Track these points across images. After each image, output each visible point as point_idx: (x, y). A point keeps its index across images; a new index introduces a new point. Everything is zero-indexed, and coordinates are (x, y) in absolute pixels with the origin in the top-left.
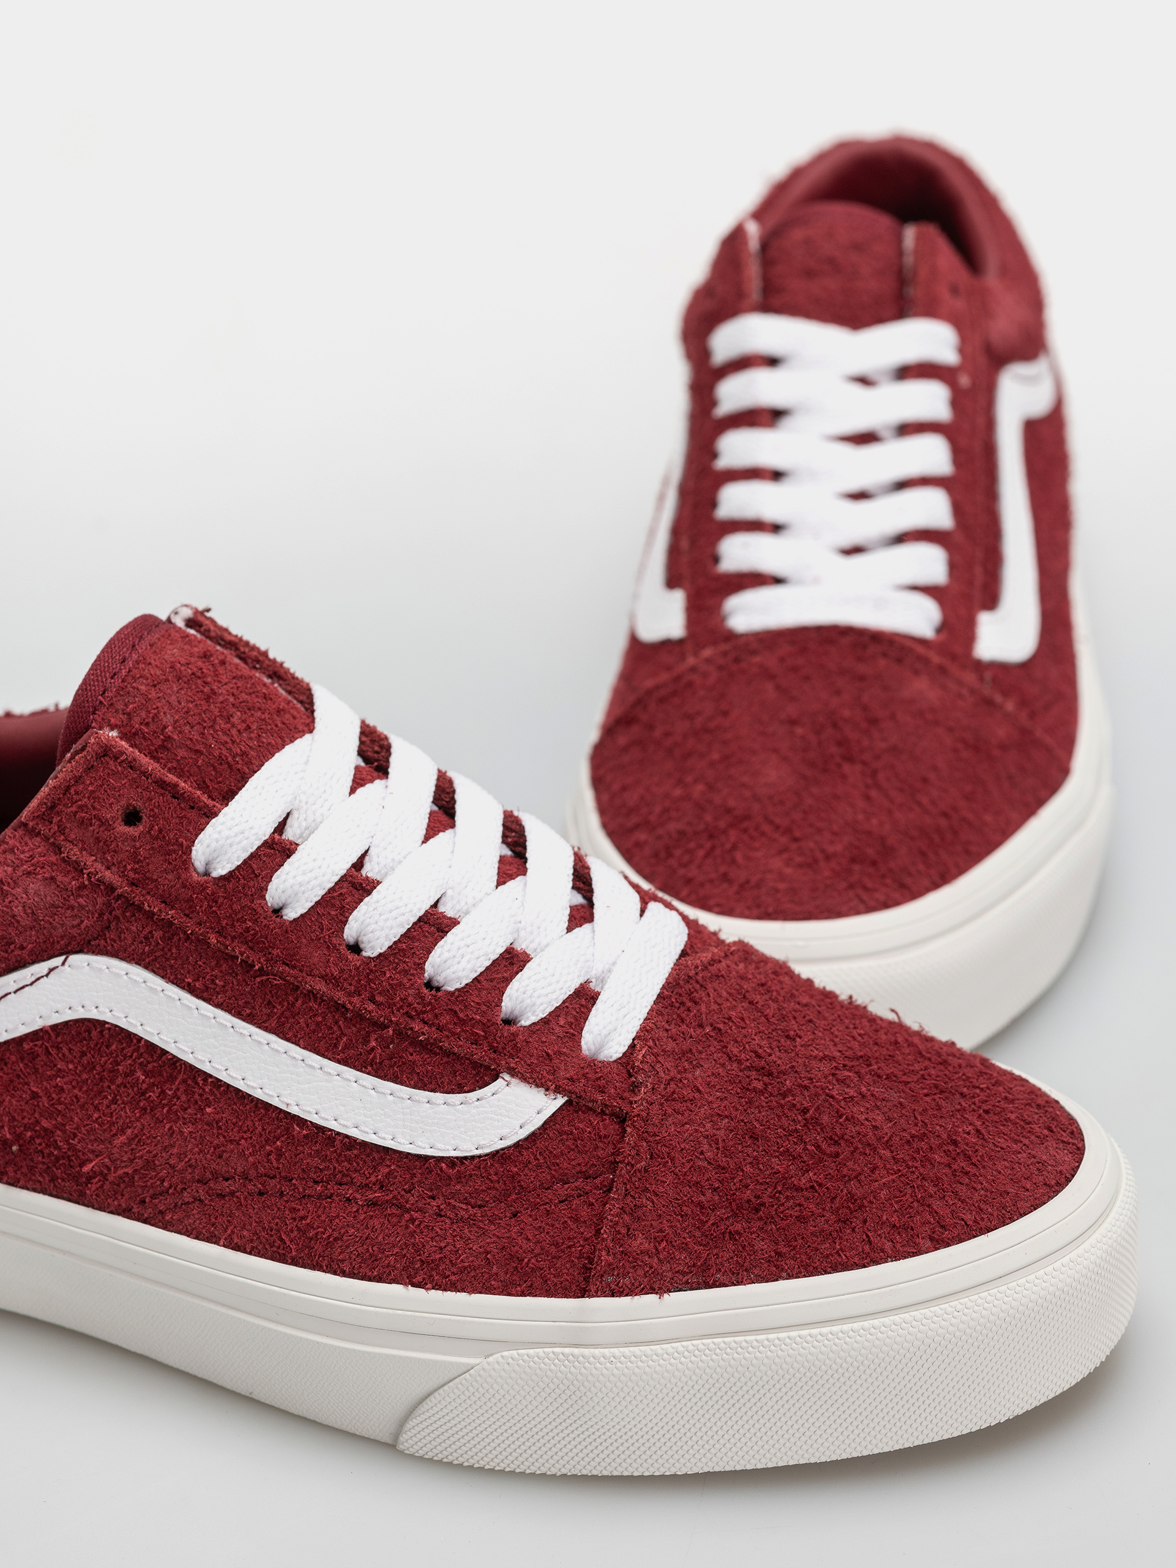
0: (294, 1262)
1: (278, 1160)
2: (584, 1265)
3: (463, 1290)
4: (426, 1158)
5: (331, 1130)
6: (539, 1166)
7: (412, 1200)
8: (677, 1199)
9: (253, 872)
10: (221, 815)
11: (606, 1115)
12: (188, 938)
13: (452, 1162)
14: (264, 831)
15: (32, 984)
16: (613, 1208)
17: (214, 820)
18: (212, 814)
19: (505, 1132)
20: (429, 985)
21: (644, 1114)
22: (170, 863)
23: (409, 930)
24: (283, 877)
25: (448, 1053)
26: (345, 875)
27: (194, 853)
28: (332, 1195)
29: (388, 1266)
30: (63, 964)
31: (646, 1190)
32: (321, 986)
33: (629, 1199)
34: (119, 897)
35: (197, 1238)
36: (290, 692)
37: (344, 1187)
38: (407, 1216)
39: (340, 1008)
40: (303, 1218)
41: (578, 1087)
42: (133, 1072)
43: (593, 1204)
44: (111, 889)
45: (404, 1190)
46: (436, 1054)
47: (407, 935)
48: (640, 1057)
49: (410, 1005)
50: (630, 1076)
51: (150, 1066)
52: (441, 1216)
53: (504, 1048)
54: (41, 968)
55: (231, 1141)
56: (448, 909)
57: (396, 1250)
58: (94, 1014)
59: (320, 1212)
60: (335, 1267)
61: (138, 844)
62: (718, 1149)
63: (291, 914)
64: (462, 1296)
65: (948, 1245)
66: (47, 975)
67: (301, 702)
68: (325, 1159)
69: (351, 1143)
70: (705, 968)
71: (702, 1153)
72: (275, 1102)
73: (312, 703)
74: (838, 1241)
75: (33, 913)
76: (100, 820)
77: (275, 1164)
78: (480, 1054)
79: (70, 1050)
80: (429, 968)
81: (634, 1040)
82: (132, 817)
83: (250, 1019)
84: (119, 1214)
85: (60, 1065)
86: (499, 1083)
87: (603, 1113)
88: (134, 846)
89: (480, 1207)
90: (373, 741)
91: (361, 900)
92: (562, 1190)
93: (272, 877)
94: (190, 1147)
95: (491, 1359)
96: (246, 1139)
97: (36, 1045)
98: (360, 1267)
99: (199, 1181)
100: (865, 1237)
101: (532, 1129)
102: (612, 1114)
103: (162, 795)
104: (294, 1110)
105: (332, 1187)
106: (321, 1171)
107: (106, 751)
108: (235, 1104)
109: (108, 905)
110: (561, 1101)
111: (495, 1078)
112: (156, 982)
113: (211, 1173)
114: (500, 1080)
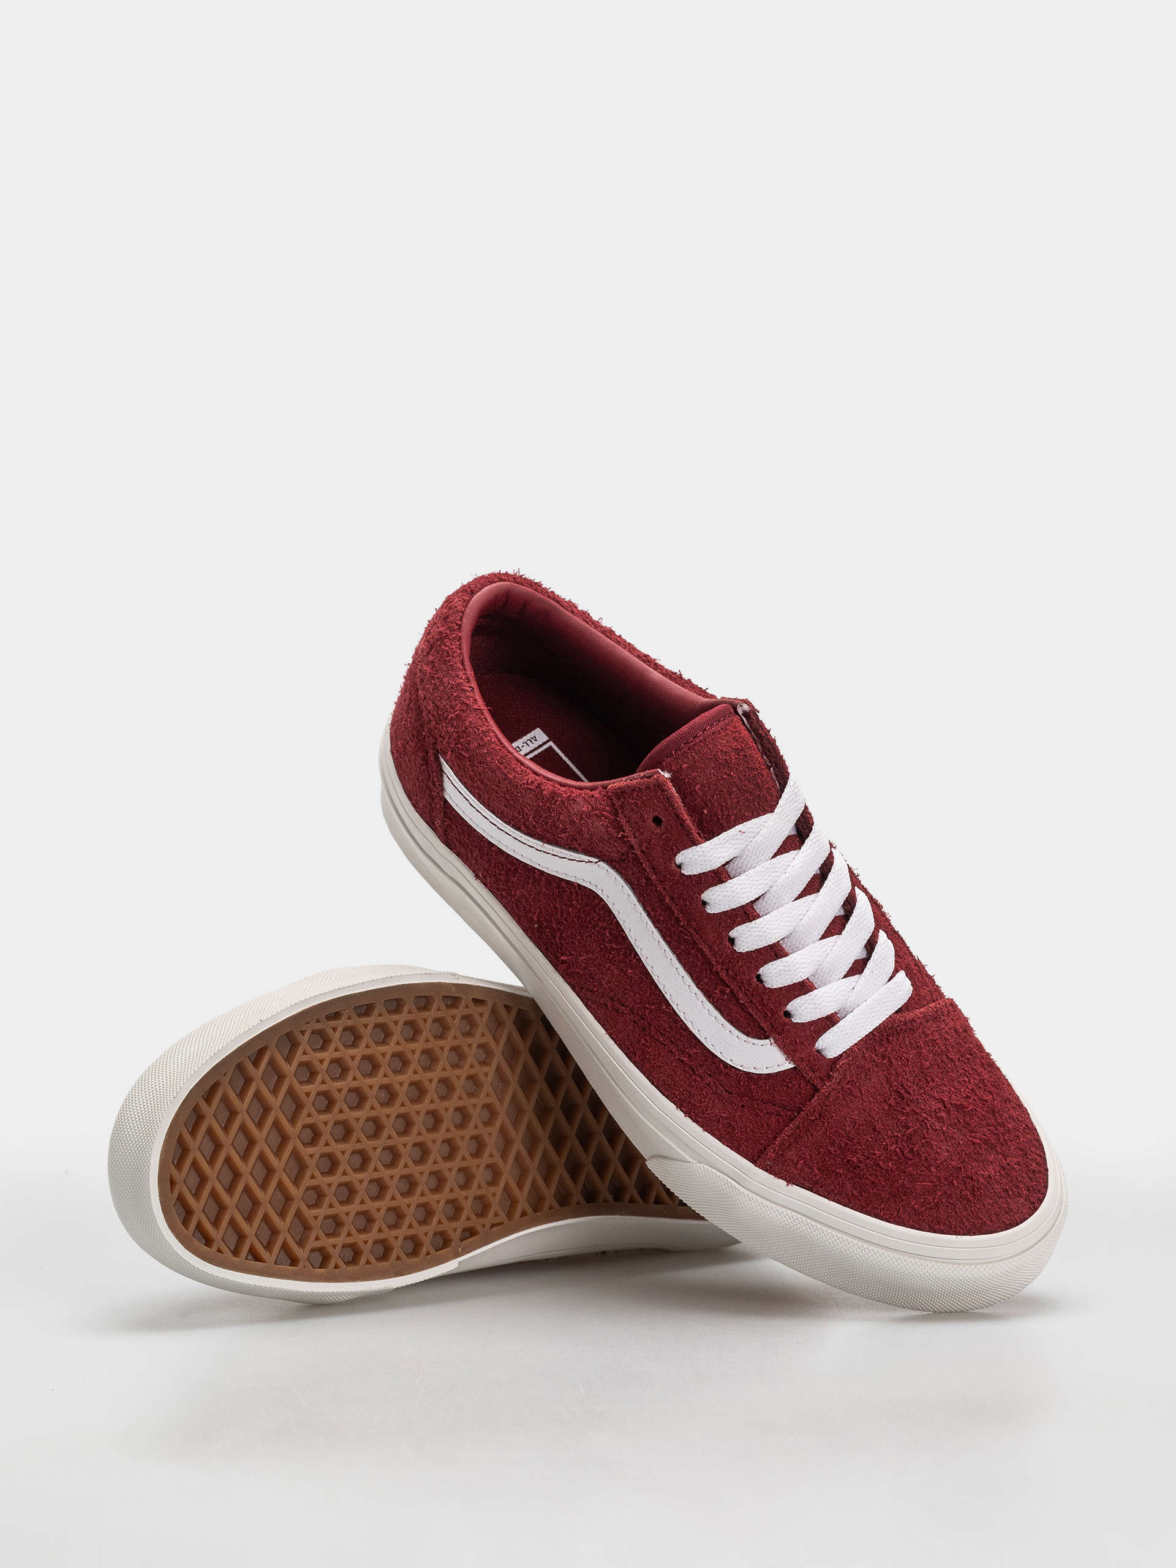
0: (635, 1063)
1: (649, 1014)
2: (761, 1150)
3: (701, 1126)
4: (716, 1057)
5: (679, 1016)
6: (765, 1090)
7: (700, 1071)
8: (820, 1142)
9: (701, 881)
10: (699, 846)
11: (809, 1083)
12: (656, 890)
13: (726, 1065)
14: (716, 864)
15: (578, 861)
16: (788, 1131)
17: (694, 847)
18: (695, 843)
19: (757, 1066)
20: (759, 977)
21: (827, 1094)
22: (664, 855)
23: (761, 948)
24: (714, 892)
25: (751, 1015)
26: (744, 905)
27: (677, 857)
28: (665, 1045)
29: (674, 1094)
30: (596, 863)
31: (809, 1130)
32: (706, 951)
33: (798, 1130)
34: (633, 853)
35: (598, 1021)
36: (777, 776)
37: (673, 1045)
38: (694, 1077)
39: (710, 964)
40: (647, 1046)
41: (803, 1065)
42: (605, 929)
43: (780, 1123)
44: (632, 847)
45: (699, 1064)
46: (745, 1012)
47: (758, 951)
48: (841, 1064)
49: (743, 983)
50: (831, 1071)
51: (614, 932)
52: (709, 1086)
53: (777, 1028)
54: (587, 858)
55: (633, 992)
56: (786, 946)
57: (681, 1089)
58: (599, 892)
59: (656, 1049)
60: (651, 1078)
61: (653, 837)
62: (854, 1127)
63: (710, 910)
64: (699, 1129)
65: (935, 1232)
66: (586, 862)
67: (780, 784)
68: (670, 1027)
69: (686, 1029)
70: (905, 1024)
71: (845, 1126)
72: (661, 987)
73: (784, 787)
74: (884, 1203)
75: (591, 835)
76: (641, 814)
77: (647, 1014)
78: (765, 1026)
79: (582, 899)
80: (761, 971)
81: (844, 1052)
82: (657, 821)
83: (669, 943)
84: (569, 985)
85: (574, 903)
86: (767, 1041)
87: (809, 1081)
88: (651, 837)
89: (730, 1093)
90: (805, 822)
91: (745, 923)
92: (770, 1108)
93: (709, 888)
94: (614, 980)
95: (698, 1165)
96: (640, 995)
97: (567, 887)
98: (662, 1086)
99: (610, 998)
100: (898, 1208)
101: (771, 1072)
102: (813, 1085)
103: (676, 821)
104: (668, 997)
105: (667, 1042)
106: (666, 1031)
107: (659, 786)
108: (643, 975)
109: (628, 852)
110: (792, 1066)
111: (766, 1038)
112: (634, 899)
113: (618, 998)
114: (768, 1040)
